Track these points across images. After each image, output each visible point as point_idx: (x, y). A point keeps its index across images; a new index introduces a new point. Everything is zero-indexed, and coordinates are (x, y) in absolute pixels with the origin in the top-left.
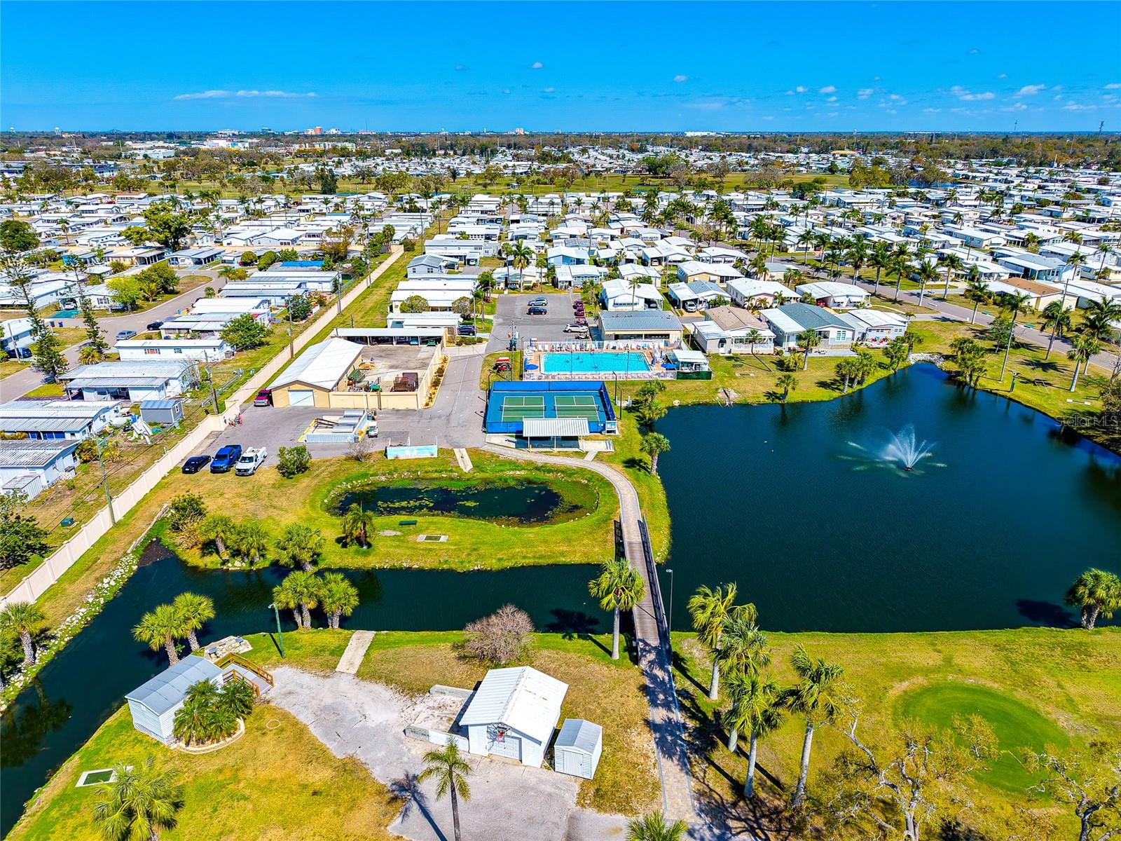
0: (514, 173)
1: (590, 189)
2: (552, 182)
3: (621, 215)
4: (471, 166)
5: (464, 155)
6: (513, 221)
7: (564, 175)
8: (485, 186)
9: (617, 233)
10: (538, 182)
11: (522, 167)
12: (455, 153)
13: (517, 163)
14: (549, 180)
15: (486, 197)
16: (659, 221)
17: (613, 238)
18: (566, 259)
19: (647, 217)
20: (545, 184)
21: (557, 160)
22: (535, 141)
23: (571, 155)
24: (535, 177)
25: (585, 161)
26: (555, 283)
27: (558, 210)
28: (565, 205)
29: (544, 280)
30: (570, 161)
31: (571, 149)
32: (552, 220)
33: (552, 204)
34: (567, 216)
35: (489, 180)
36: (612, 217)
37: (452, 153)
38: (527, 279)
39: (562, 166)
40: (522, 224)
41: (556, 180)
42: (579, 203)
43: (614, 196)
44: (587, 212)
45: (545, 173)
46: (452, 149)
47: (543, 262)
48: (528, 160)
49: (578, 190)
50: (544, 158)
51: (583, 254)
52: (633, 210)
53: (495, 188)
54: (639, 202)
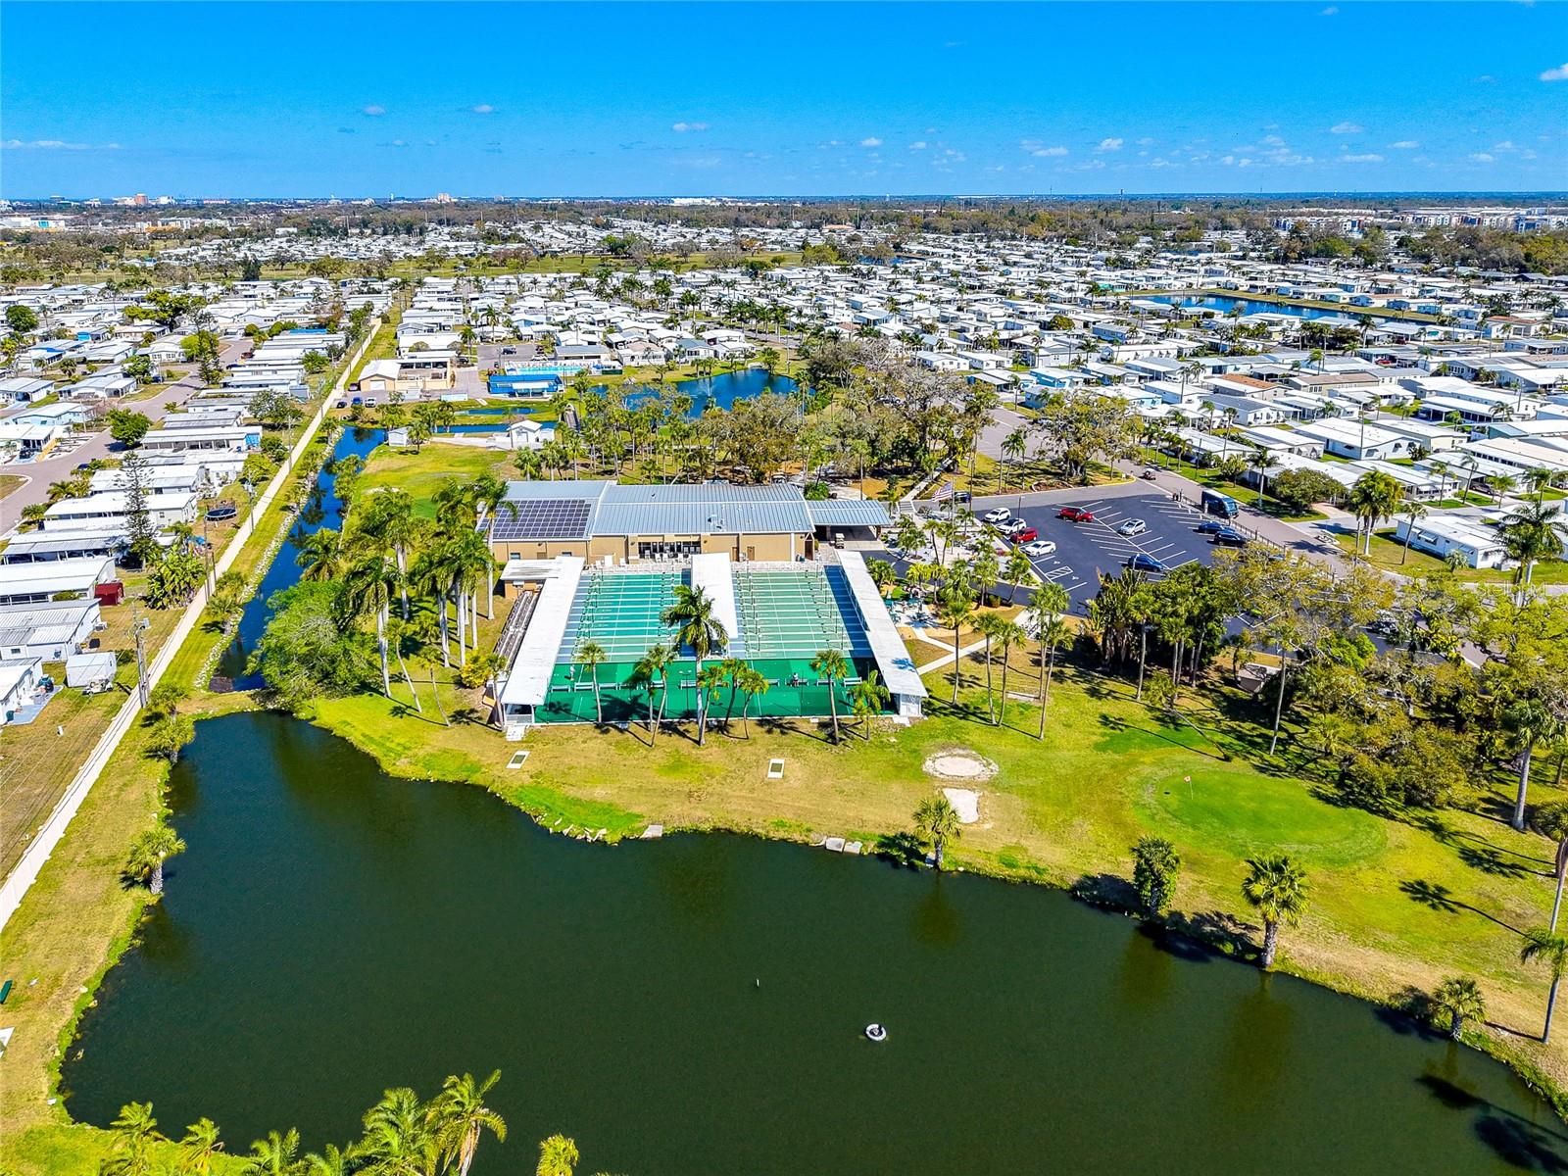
0: (460, 256)
1: (546, 270)
2: (503, 263)
3: (576, 292)
4: (403, 248)
5: (385, 234)
6: (473, 299)
7: (516, 256)
8: (429, 269)
9: (573, 305)
10: (490, 264)
11: (466, 248)
12: (374, 232)
13: (458, 244)
14: (501, 261)
15: (437, 280)
16: (609, 295)
17: (567, 309)
18: (528, 323)
19: (599, 292)
20: (496, 265)
21: (506, 240)
22: (472, 214)
23: (521, 233)
24: (484, 259)
25: (539, 240)
26: (520, 338)
27: (515, 289)
28: (521, 285)
29: (511, 336)
30: (521, 241)
31: (520, 226)
32: (510, 298)
33: (509, 283)
34: (524, 294)
35: (434, 261)
36: (567, 294)
37: (369, 231)
38: (496, 334)
39: (513, 246)
40: (480, 301)
41: (508, 262)
42: (535, 282)
43: (570, 276)
44: (544, 291)
45: (495, 255)
46: (366, 226)
47: (508, 324)
48: (470, 240)
49: (534, 272)
50: (490, 237)
51: (542, 318)
52: (588, 288)
53: (442, 271)
54: (592, 281)
